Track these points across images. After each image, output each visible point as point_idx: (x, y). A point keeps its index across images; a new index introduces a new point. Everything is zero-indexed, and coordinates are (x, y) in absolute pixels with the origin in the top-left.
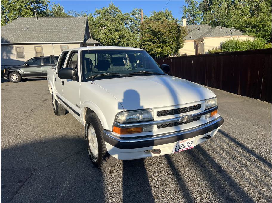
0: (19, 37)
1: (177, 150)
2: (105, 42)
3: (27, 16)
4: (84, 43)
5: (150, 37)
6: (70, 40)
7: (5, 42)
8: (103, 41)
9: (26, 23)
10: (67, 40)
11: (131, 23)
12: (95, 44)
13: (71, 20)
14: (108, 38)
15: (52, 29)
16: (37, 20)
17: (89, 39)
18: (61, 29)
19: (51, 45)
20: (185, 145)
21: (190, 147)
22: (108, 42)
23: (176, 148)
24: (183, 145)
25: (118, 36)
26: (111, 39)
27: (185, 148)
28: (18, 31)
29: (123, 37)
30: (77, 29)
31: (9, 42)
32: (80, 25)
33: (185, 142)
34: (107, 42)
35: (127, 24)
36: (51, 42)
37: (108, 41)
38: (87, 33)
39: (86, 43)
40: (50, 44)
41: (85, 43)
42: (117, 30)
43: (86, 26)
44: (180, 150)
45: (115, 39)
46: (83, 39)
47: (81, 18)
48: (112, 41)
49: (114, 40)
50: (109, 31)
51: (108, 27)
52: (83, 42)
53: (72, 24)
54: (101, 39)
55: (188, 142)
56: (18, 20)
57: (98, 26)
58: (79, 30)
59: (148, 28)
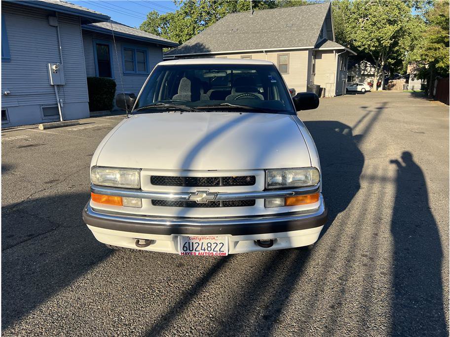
0: (224, 43)
1: (188, 251)
2: (364, 45)
3: (244, 10)
4: (316, 49)
5: (439, 32)
6: (293, 46)
7: (205, 52)
8: (359, 44)
9: (237, 22)
10: (288, 45)
11: (427, 6)
12: (335, 50)
13: (302, 11)
14: (370, 39)
15: (270, 28)
16: (252, 16)
17: (329, 42)
18: (284, 27)
19: (264, 54)
20: (205, 246)
21: (219, 252)
22: (369, 45)
23: (184, 247)
24: (200, 245)
25: (390, 34)
26: (375, 40)
27: (206, 251)
28: (225, 35)
29: (404, 35)
30: (309, 25)
31: (210, 51)
32: (315, 17)
33: (205, 242)
34: (366, 46)
35: (418, 8)
36: (264, 50)
37: (369, 43)
38: (328, 31)
39: (320, 49)
40: (262, 52)
41: (318, 49)
42: (391, 22)
43: (326, 19)
44: (194, 251)
45: (384, 38)
46: (314, 43)
47: (319, 6)
48: (377, 44)
49: (381, 41)
50: (374, 24)
51: (375, 16)
52: (313, 47)
53: (303, 17)
54: (355, 40)
55: (212, 241)
56: (227, 18)
57: (355, 16)
58: (312, 26)
59: (440, 15)
